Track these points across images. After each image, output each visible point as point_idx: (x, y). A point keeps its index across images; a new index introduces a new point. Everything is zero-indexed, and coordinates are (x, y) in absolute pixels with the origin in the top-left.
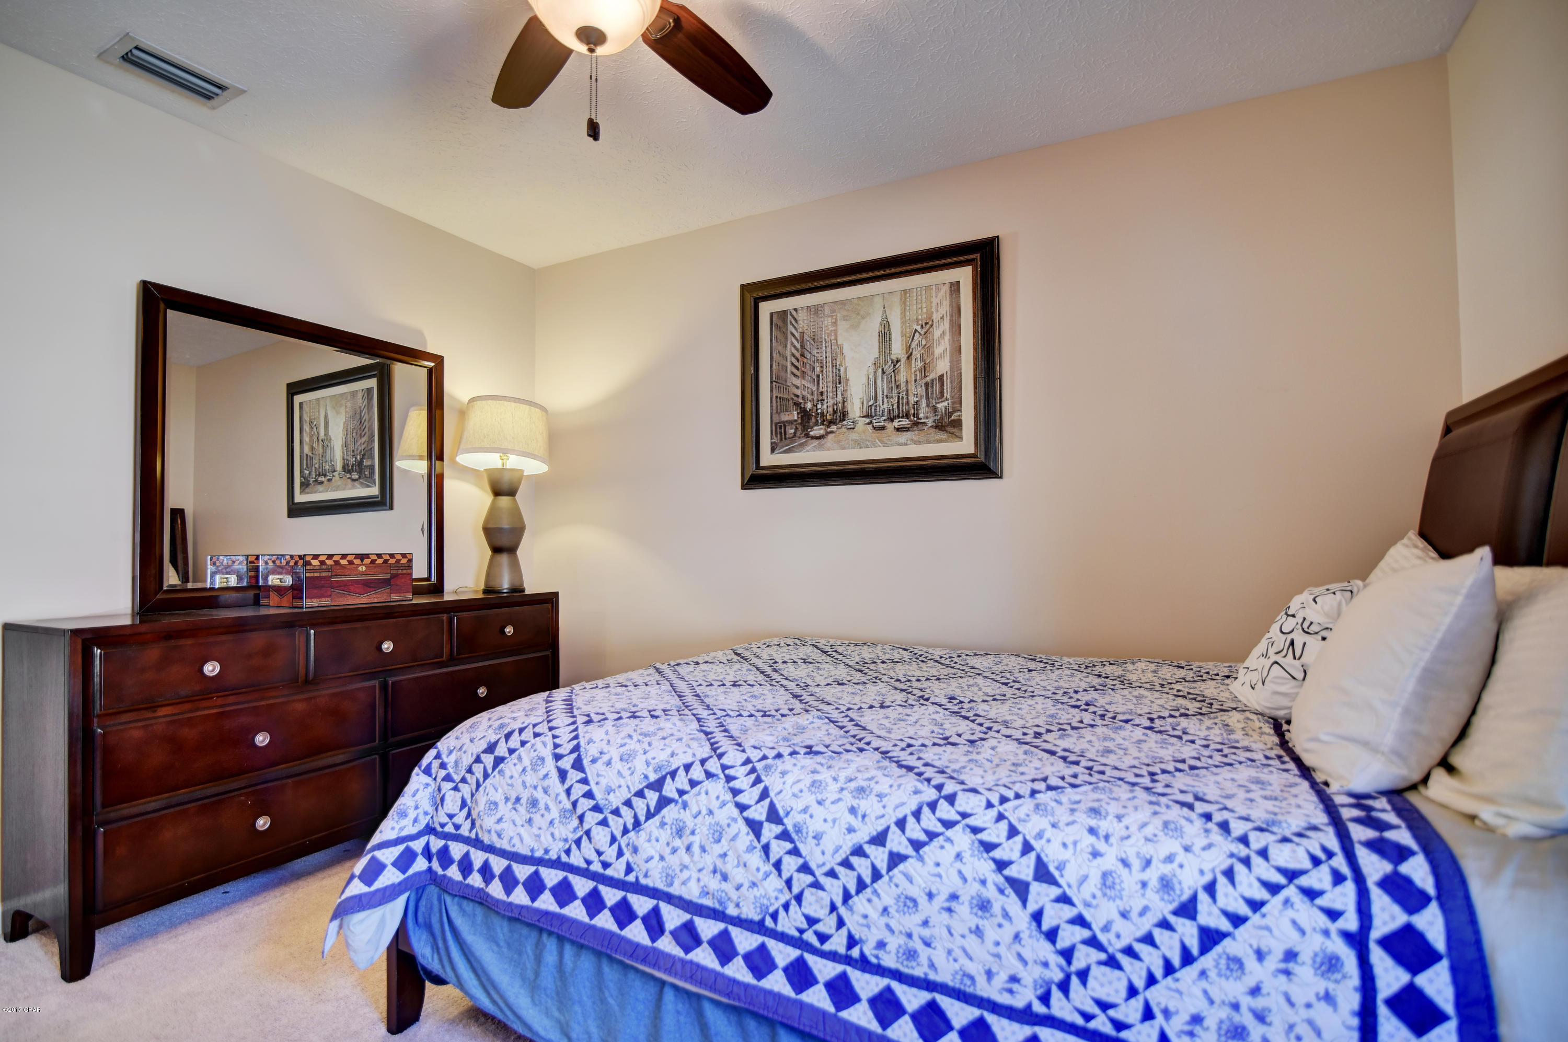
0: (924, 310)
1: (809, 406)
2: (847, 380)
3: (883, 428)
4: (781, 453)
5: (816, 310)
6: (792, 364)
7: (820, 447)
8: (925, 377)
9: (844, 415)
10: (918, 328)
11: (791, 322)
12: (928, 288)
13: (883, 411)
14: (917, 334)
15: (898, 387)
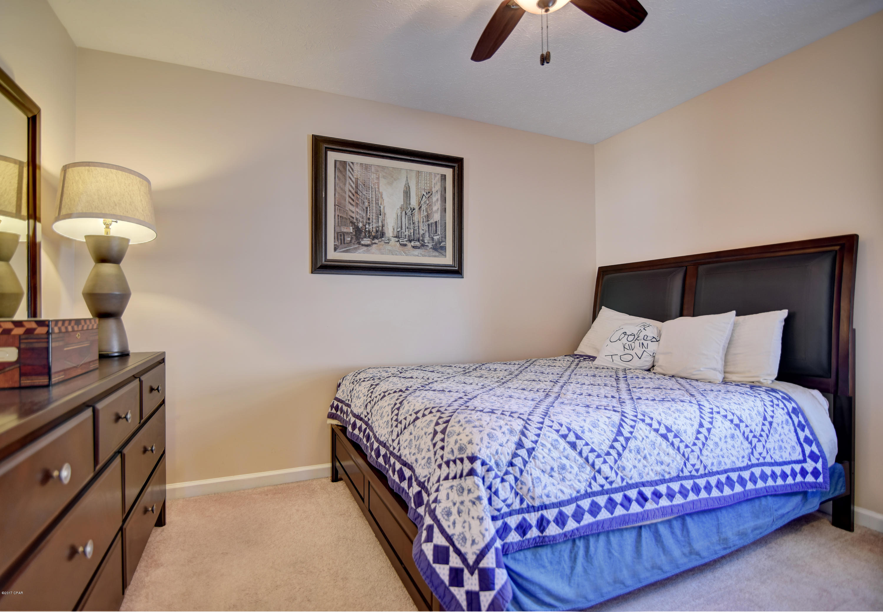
0: (428, 185)
1: (360, 225)
2: (385, 214)
3: (405, 245)
4: (341, 252)
5: (366, 167)
6: (350, 197)
7: (368, 252)
8: (428, 221)
9: (383, 235)
10: (425, 194)
11: (349, 170)
12: (430, 174)
13: (406, 235)
14: (424, 197)
15: (413, 223)
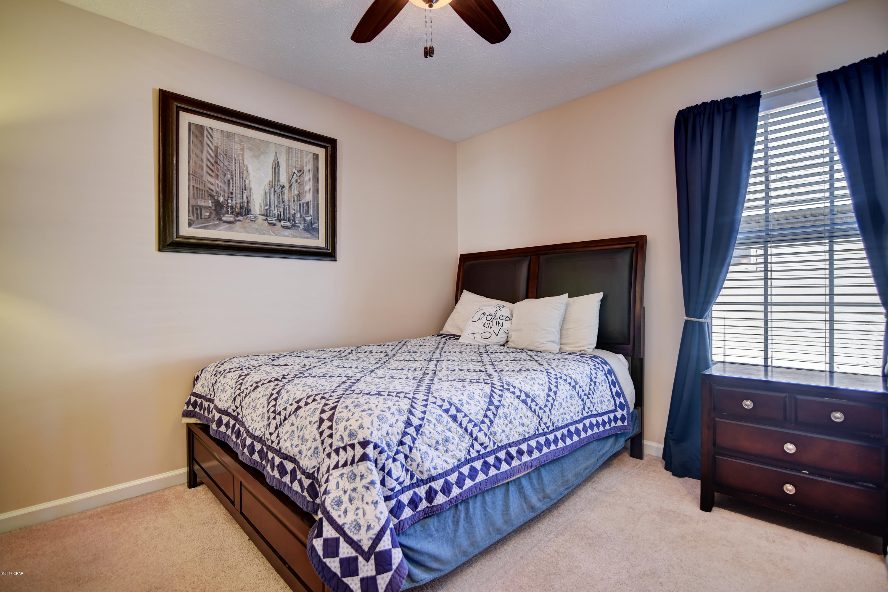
0: (300, 163)
1: (221, 199)
2: (251, 189)
3: (274, 225)
4: (197, 228)
5: (229, 136)
6: (208, 166)
7: (231, 229)
8: (299, 200)
9: (248, 212)
10: (296, 172)
11: (207, 136)
12: (302, 151)
13: (275, 214)
14: (295, 175)
15: (283, 202)
